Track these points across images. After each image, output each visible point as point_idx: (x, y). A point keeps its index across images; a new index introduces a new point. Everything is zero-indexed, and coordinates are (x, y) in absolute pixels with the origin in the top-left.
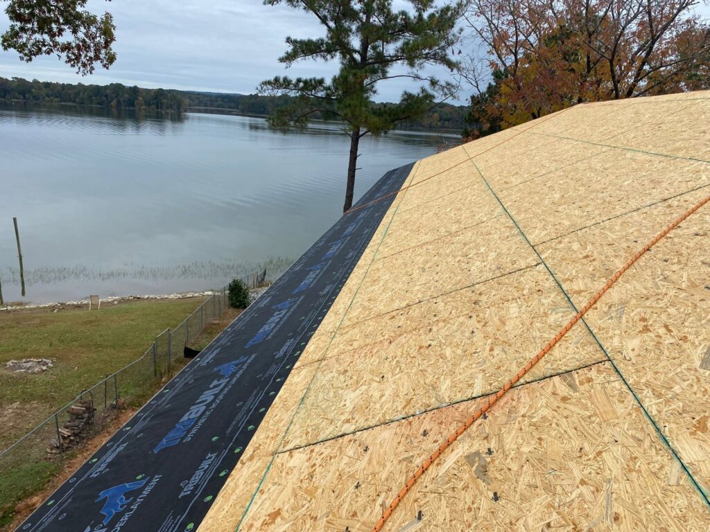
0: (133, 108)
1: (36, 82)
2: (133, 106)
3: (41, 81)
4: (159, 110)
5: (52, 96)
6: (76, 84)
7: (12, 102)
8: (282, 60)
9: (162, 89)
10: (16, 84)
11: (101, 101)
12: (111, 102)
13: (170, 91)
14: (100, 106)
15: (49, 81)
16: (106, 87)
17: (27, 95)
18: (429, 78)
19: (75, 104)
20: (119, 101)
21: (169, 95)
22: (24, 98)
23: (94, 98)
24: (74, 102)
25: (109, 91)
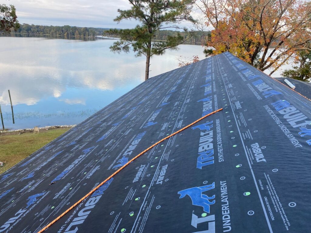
0: (73, 36)
1: (33, 25)
2: (74, 35)
3: (35, 25)
4: (85, 37)
5: (40, 31)
6: (50, 26)
7: (23, 34)
8: (115, 20)
9: (86, 28)
10: (25, 26)
11: (60, 33)
12: (64, 34)
13: (90, 28)
14: (60, 35)
15: (38, 25)
16: (62, 27)
17: (29, 31)
18: (183, 28)
19: (49, 35)
20: (68, 33)
21: (90, 30)
22: (28, 32)
23: (57, 32)
24: (49, 34)
25: (63, 29)
